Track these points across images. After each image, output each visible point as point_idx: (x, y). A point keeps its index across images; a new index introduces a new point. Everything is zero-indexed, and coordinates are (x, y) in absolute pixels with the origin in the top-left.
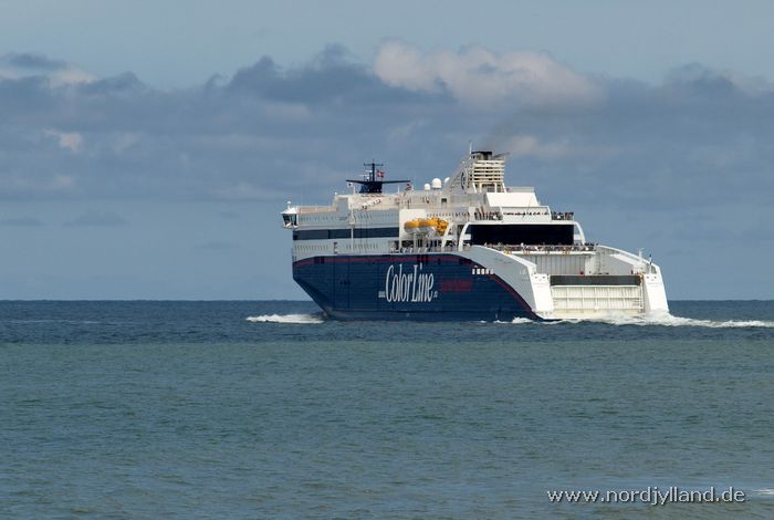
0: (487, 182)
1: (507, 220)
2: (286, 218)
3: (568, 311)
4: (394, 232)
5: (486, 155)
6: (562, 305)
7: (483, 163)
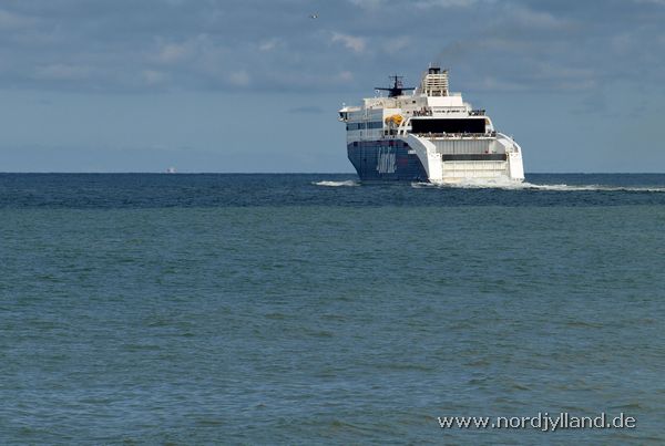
0: (435, 89)
1: (436, 116)
2: (341, 114)
3: (454, 178)
4: (379, 125)
5: (436, 70)
6: (451, 174)
7: (434, 76)
